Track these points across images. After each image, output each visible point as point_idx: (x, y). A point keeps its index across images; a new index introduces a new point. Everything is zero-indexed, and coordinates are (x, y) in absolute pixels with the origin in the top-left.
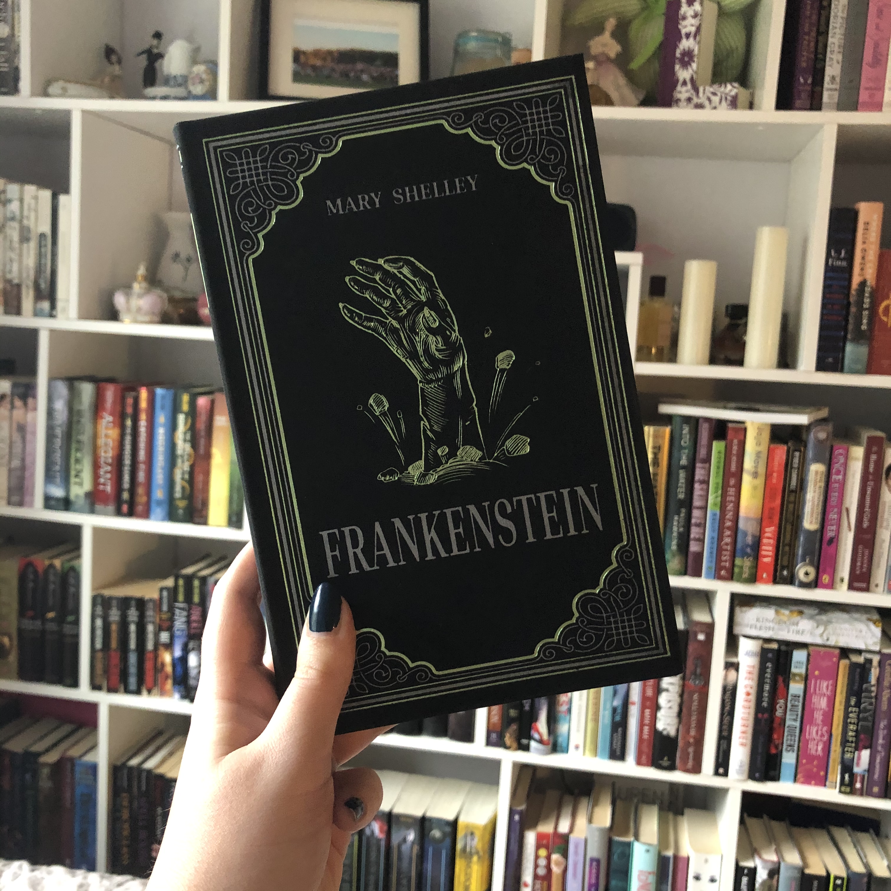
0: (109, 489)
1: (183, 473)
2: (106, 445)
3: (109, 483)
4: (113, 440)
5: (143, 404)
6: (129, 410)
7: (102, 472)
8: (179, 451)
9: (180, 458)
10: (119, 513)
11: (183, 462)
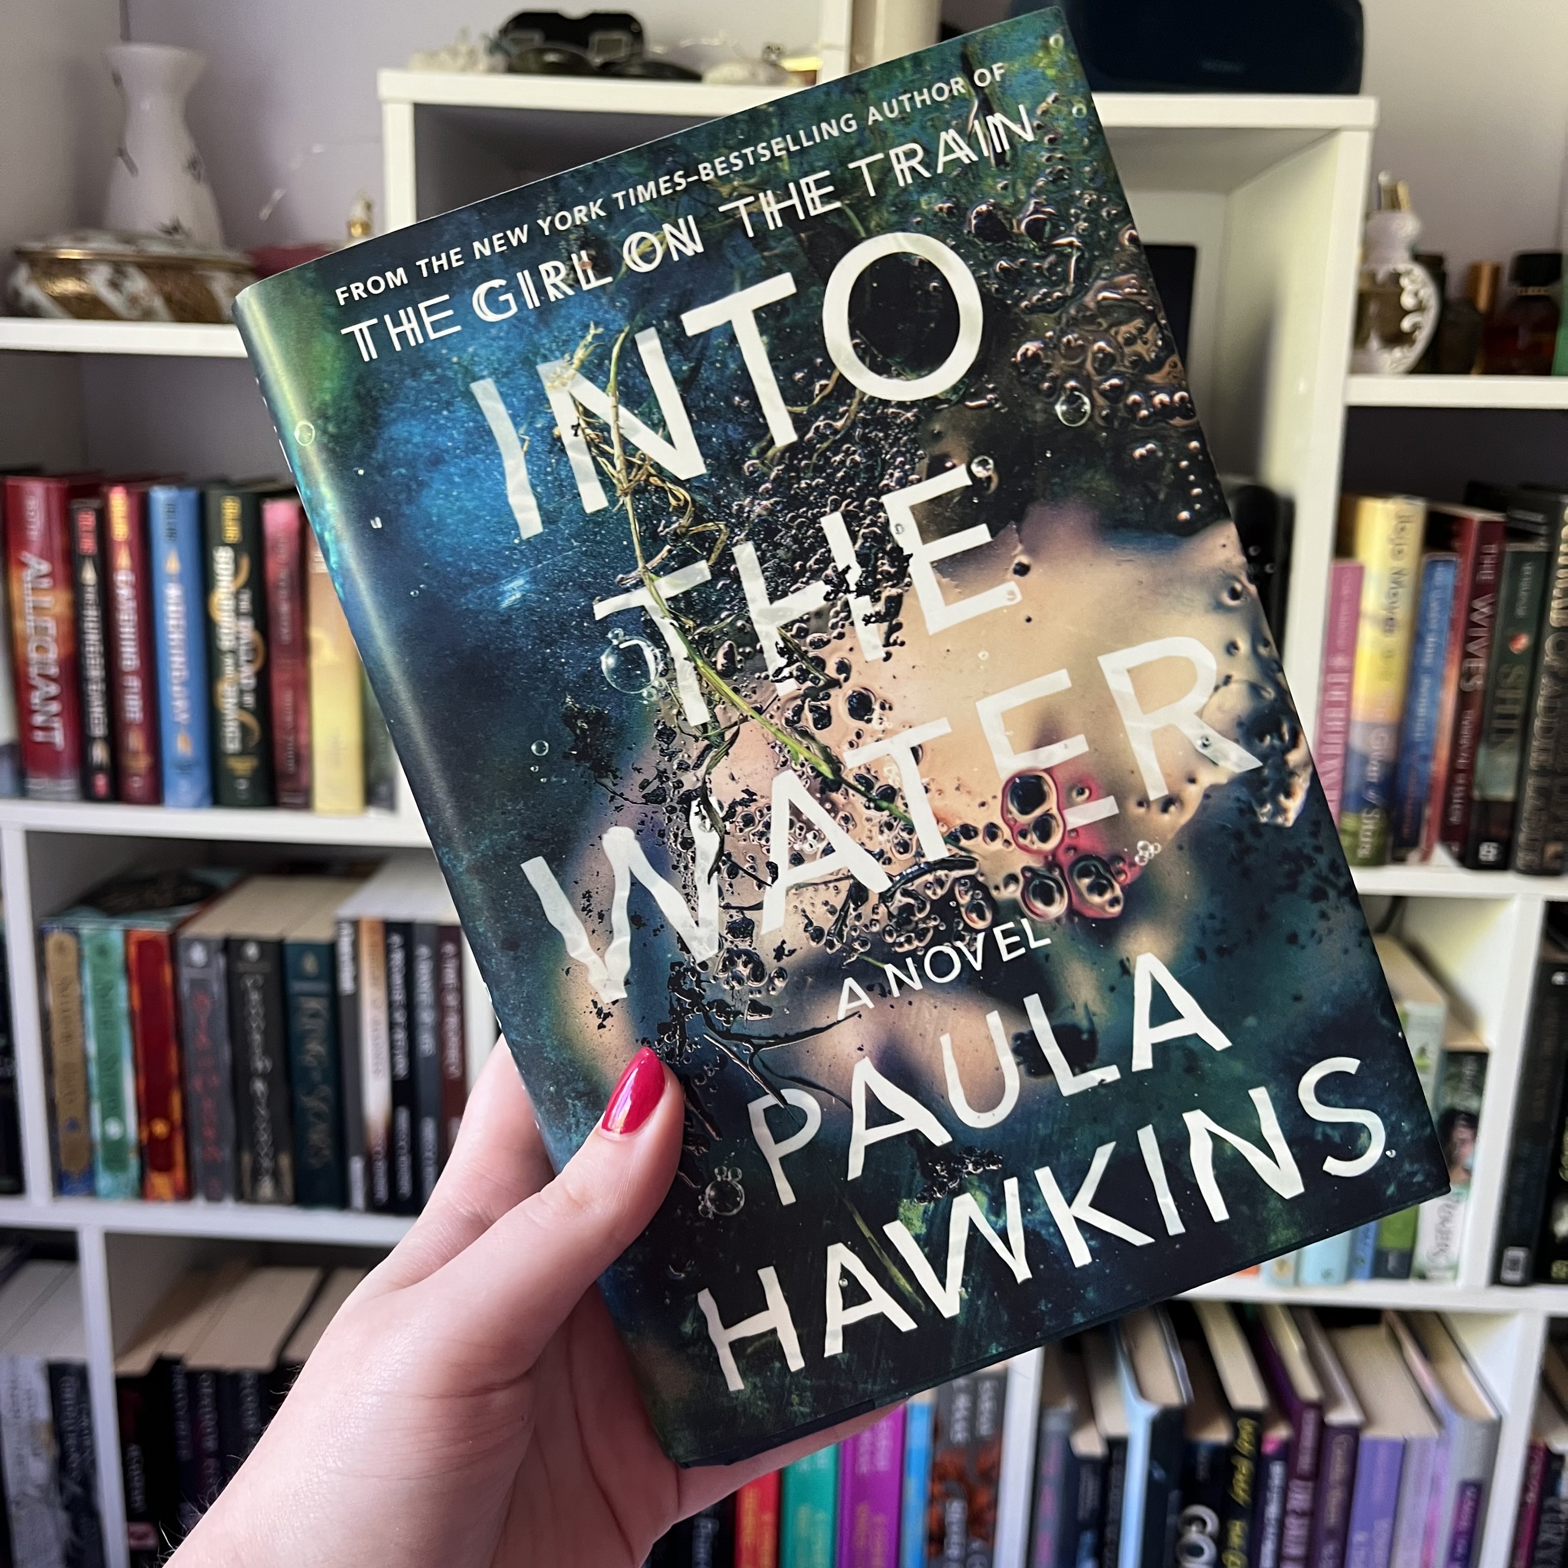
0: (59, 738)
1: (241, 692)
2: (41, 631)
3: (57, 724)
4: (58, 620)
5: (120, 528)
6: (88, 544)
7: (36, 698)
8: (226, 642)
9: (229, 655)
10: (88, 795)
11: (237, 665)
